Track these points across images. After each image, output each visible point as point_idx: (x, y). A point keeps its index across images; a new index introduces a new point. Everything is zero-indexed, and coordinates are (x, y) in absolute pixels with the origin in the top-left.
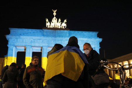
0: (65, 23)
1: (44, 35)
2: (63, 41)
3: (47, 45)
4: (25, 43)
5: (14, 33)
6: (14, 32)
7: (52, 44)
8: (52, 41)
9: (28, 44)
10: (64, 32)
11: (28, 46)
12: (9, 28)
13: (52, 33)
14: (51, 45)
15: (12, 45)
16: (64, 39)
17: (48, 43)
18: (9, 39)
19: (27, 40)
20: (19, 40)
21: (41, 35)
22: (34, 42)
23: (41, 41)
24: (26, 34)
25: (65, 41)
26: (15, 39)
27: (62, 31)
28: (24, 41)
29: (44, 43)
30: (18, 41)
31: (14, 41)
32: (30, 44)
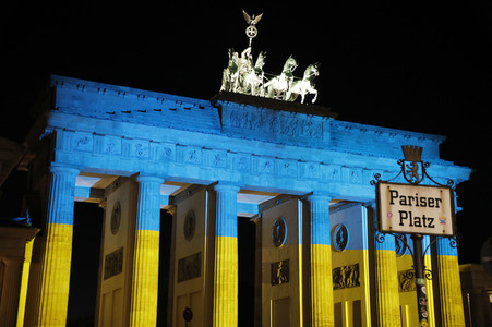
0: (314, 81)
1: (222, 129)
2: (306, 165)
3: (237, 177)
4: (140, 159)
5: (76, 103)
6: (74, 97)
7: (260, 174)
8: (262, 161)
9: (151, 168)
10: (309, 124)
11: (155, 175)
12: (54, 77)
13: (261, 123)
14: (256, 179)
15: (76, 166)
16: (314, 158)
17: (240, 171)
18: (59, 132)
19: (145, 144)
20: (106, 140)
21: (210, 127)
22: (180, 157)
23: (211, 155)
24: (140, 115)
25: (316, 166)
26: (90, 136)
27: (303, 116)
28: (133, 149)
29: (226, 168)
30: (105, 148)
31: (82, 147)
32: (161, 169)
